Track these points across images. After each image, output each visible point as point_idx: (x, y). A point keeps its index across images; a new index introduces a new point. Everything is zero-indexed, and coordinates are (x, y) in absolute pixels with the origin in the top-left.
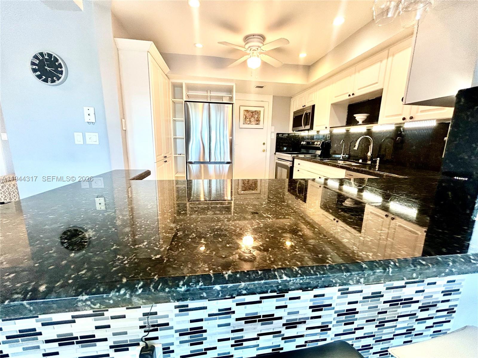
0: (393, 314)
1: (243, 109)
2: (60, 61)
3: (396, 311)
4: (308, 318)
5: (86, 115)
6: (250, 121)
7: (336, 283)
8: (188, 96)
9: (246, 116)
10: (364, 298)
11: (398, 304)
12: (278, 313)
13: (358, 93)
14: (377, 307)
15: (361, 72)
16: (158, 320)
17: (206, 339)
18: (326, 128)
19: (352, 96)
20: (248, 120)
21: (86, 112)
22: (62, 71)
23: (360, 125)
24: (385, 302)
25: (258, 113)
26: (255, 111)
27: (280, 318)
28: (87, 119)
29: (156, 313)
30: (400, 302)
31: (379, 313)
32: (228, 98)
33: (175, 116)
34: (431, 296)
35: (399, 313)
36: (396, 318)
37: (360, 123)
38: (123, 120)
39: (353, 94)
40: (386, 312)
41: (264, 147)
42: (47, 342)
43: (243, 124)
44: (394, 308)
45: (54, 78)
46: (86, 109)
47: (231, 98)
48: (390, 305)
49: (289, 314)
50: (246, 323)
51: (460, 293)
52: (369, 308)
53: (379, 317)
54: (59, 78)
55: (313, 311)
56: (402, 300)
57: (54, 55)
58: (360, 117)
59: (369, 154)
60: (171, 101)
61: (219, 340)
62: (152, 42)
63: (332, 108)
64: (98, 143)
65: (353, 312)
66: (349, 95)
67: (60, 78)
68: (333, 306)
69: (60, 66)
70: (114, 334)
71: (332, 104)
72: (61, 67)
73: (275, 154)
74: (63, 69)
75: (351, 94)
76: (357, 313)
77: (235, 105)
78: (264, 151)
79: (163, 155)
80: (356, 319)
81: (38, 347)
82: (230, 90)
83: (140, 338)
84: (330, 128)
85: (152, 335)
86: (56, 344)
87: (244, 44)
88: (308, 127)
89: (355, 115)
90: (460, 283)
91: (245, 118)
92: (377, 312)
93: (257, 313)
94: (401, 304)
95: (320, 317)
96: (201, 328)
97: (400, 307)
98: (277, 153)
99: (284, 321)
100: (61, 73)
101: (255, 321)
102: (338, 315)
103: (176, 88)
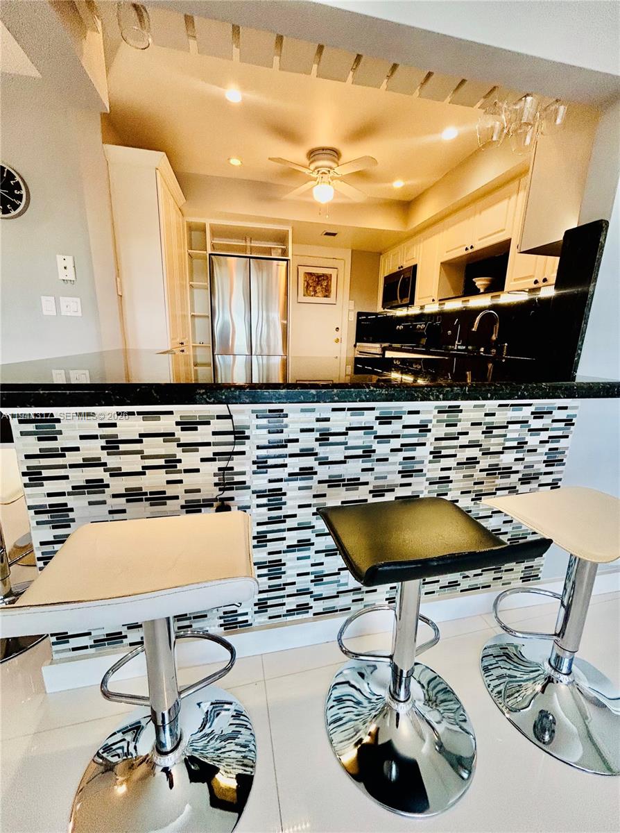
0: (491, 486)
1: (302, 270)
2: (18, 179)
3: (494, 482)
4: (396, 486)
5: (61, 268)
6: (315, 291)
8: (213, 247)
9: (308, 283)
10: (458, 464)
11: (495, 474)
12: (364, 478)
13: (479, 246)
14: (472, 476)
15: (484, 213)
16: (235, 477)
17: (285, 503)
18: (433, 300)
19: (470, 251)
20: (311, 289)
21: (61, 264)
22: (22, 195)
23: (482, 293)
24: (481, 471)
25: (327, 278)
26: (324, 275)
27: (367, 483)
28: (62, 275)
29: (232, 468)
30: (497, 472)
31: (475, 484)
32: (280, 251)
33: (191, 280)
34: (533, 466)
35: (497, 485)
36: (494, 491)
37: (482, 291)
38: (118, 279)
39: (472, 247)
40: (482, 483)
41: (337, 335)
42: (115, 496)
43: (304, 295)
44: (490, 479)
45: (8, 206)
46: (60, 258)
47: (284, 252)
48: (487, 475)
49: (376, 478)
50: (329, 486)
51: (564, 464)
52: (464, 476)
53: (475, 489)
54: (15, 207)
55: (403, 477)
56: (499, 469)
57: (7, 168)
58: (480, 283)
59: (494, 338)
60: (187, 253)
61: (300, 506)
62: (164, 153)
63: (443, 272)
64: (79, 314)
65: (445, 480)
66: (467, 249)
67: (18, 206)
68: (424, 472)
69: (18, 186)
70: (187, 491)
71: (441, 263)
72: (20, 189)
73: (355, 346)
74: (23, 192)
75: (469, 248)
76: (451, 482)
77: (291, 263)
78: (337, 341)
79: (179, 340)
80: (450, 490)
81: (104, 502)
82: (282, 238)
83: (215, 497)
84: (440, 300)
85: (227, 494)
86: (124, 500)
87: (307, 162)
88: (406, 301)
89: (474, 280)
90: (564, 452)
91: (307, 286)
92: (473, 482)
93: (341, 476)
94: (499, 473)
95: (409, 485)
96: (281, 489)
97: (497, 478)
98: (358, 344)
99: (370, 487)
100: (20, 197)
101: (339, 486)
102: (430, 484)
103: (195, 231)
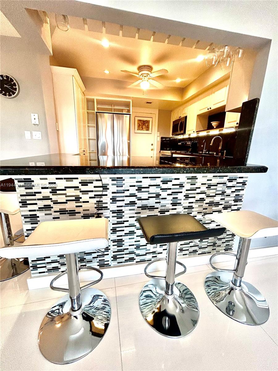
0: (210, 210)
1: (137, 119)
2: (15, 81)
3: (212, 208)
4: (170, 209)
5: (33, 119)
6: (142, 128)
7: (175, 172)
8: (98, 109)
9: (139, 124)
10: (196, 201)
11: (212, 205)
12: (157, 206)
13: (213, 108)
14: (202, 206)
15: (215, 93)
16: (103, 205)
17: (124, 216)
18: (194, 132)
19: (210, 110)
21: (33, 117)
22: (16, 88)
23: (215, 129)
24: (206, 204)
25: (148, 122)
26: (146, 121)
27: (157, 208)
28: (33, 123)
29: (102, 201)
30: (213, 204)
31: (204, 209)
32: (127, 110)
33: (88, 123)
34: (228, 202)
35: (213, 210)
36: (212, 212)
37: (215, 127)
38: (57, 123)
39: (210, 108)
40: (207, 209)
41: (152, 147)
42: (55, 212)
43: (138, 130)
44: (210, 207)
45: (11, 93)
46: (32, 115)
47: (129, 111)
48: (209, 205)
49: (161, 206)
50: (142, 209)
51: (242, 201)
52: (199, 206)
53: (204, 211)
54: (14, 93)
55: (173, 206)
56: (214, 203)
57: (10, 77)
58: (214, 124)
59: (220, 148)
60: (86, 112)
61: (130, 217)
62: (76, 69)
63: (198, 119)
64: (41, 138)
65: (191, 207)
66: (208, 109)
67: (15, 93)
68: (182, 204)
69: (15, 85)
70: (84, 210)
71: (198, 116)
72: (16, 86)
73: (160, 152)
74: (17, 87)
75: (209, 108)
76: (193, 208)
77: (131, 116)
78: (152, 150)
79: (83, 150)
80: (193, 211)
81: (51, 214)
82: (127, 105)
83: (95, 213)
84: (197, 132)
85: (100, 212)
86: (59, 213)
87: (137, 71)
88: (182, 132)
89: (211, 122)
90: (242, 196)
91: (139, 126)
92: (203, 208)
93: (147, 205)
94: (214, 205)
95: (175, 209)
96: (122, 210)
97: (213, 207)
98: (161, 151)
99: (159, 210)
100: (16, 89)
101: (146, 209)
102: (184, 209)
103: (90, 102)
